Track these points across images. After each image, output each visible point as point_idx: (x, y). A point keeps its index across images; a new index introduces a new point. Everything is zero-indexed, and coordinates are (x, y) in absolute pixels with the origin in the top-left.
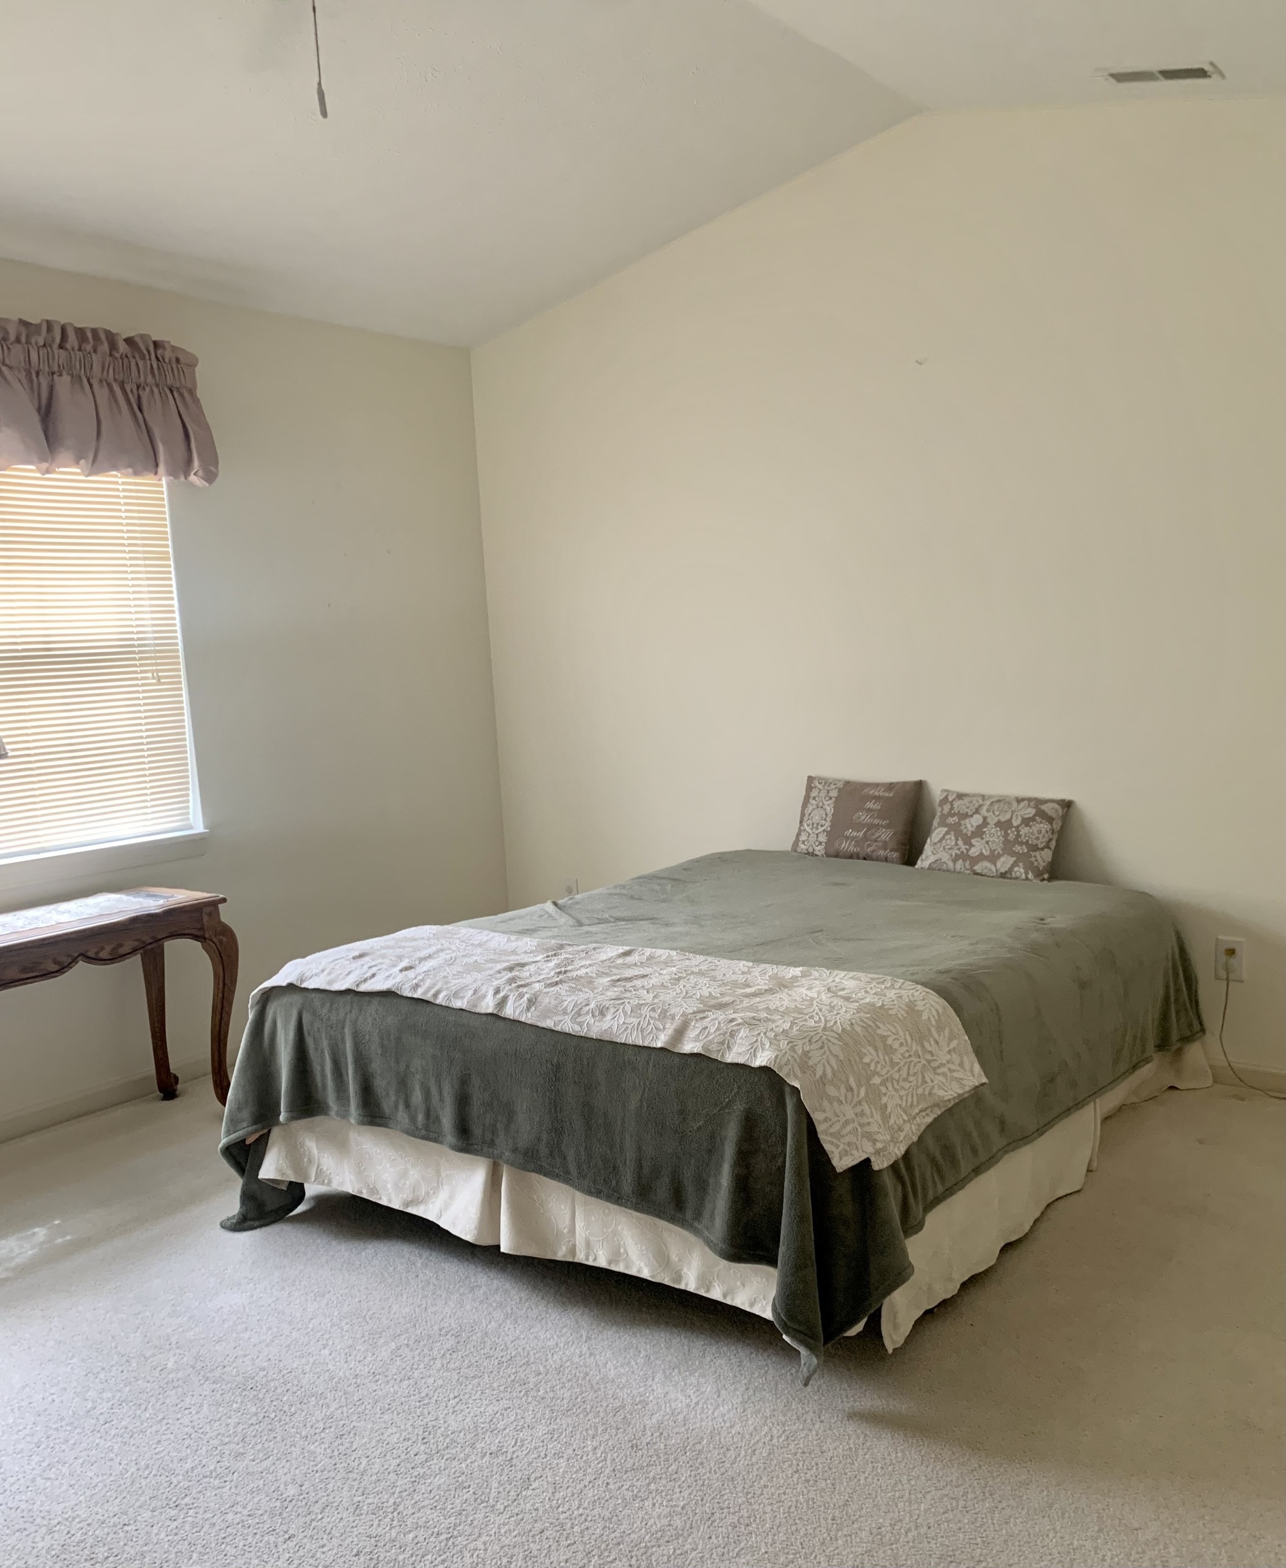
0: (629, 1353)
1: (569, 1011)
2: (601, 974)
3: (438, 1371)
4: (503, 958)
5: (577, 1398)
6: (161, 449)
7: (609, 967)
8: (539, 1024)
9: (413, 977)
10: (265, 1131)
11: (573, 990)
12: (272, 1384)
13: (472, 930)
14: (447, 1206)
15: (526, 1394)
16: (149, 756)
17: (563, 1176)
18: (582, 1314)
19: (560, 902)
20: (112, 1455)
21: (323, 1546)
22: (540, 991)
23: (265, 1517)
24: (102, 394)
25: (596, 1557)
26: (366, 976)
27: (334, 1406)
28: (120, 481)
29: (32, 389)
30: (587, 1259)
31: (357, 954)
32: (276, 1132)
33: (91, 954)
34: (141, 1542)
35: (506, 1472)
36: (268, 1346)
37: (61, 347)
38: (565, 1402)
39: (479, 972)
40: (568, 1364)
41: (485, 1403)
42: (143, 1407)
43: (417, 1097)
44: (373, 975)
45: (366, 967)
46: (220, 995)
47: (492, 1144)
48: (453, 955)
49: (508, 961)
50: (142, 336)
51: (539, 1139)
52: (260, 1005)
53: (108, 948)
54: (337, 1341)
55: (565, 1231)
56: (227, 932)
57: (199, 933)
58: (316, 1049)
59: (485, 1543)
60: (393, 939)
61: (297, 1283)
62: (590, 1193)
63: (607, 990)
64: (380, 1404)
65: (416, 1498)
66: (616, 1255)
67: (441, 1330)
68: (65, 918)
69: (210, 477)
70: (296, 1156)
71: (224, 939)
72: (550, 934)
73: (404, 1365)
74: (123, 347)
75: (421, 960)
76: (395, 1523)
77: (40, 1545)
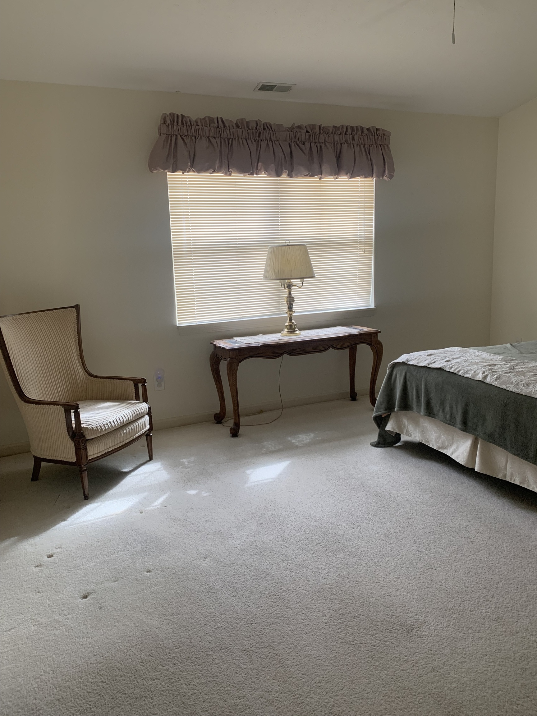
0: (525, 519)
1: (513, 383)
2: (528, 371)
3: (447, 507)
4: (487, 362)
5: (501, 528)
6: (375, 167)
7: (533, 369)
8: (500, 387)
9: (450, 364)
10: (389, 413)
11: (516, 376)
12: (386, 497)
13: (475, 350)
14: (455, 451)
15: (481, 522)
16: (359, 279)
17: (505, 447)
18: (507, 501)
19: (514, 344)
20: (334, 505)
21: (402, 549)
22: (502, 375)
23: (383, 536)
24: (357, 149)
25: (504, 581)
26: (432, 362)
27: (408, 509)
28: (359, 180)
29: (335, 150)
30: (511, 480)
31: (429, 354)
32: (393, 415)
33: (334, 346)
34: (343, 532)
35: (470, 545)
36: (385, 485)
37: (345, 134)
38: (496, 528)
39: (477, 365)
40: (499, 516)
41: (464, 521)
42: (344, 494)
43: (447, 409)
44: (435, 362)
45: (432, 359)
46: (375, 366)
47: (475, 430)
48: (467, 358)
49: (489, 363)
50: (373, 127)
51: (495, 431)
52: (391, 369)
53: (340, 344)
54: (410, 489)
55: (503, 468)
56: (380, 344)
57: (370, 343)
58: (410, 386)
59: (460, 564)
60: (443, 351)
61: (397, 468)
62: (515, 454)
63: (531, 377)
64: (424, 512)
65: (436, 544)
66: (524, 480)
67: (449, 494)
68: (327, 333)
69: (391, 177)
70: (399, 424)
71: (378, 346)
72: (508, 355)
73: (434, 502)
74: (366, 132)
75: (453, 359)
76: (428, 549)
77: (313, 524)
